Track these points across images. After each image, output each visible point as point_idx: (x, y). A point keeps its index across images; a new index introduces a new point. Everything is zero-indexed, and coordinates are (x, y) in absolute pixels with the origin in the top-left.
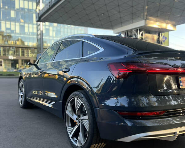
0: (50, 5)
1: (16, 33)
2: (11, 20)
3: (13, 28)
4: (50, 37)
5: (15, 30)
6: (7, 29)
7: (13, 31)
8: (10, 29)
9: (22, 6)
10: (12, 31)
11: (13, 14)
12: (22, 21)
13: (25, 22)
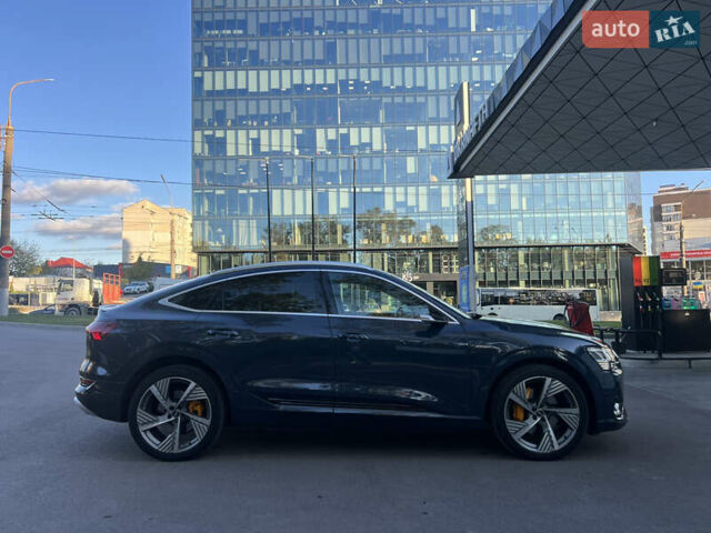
0: (477, 127)
1: (420, 214)
2: (407, 181)
3: (411, 202)
4: (511, 212)
5: (417, 206)
6: (397, 204)
7: (412, 207)
8: (404, 204)
9: (433, 140)
10: (410, 209)
11: (411, 165)
12: (434, 179)
13: (440, 183)
